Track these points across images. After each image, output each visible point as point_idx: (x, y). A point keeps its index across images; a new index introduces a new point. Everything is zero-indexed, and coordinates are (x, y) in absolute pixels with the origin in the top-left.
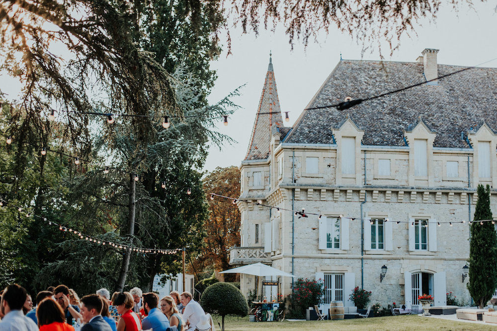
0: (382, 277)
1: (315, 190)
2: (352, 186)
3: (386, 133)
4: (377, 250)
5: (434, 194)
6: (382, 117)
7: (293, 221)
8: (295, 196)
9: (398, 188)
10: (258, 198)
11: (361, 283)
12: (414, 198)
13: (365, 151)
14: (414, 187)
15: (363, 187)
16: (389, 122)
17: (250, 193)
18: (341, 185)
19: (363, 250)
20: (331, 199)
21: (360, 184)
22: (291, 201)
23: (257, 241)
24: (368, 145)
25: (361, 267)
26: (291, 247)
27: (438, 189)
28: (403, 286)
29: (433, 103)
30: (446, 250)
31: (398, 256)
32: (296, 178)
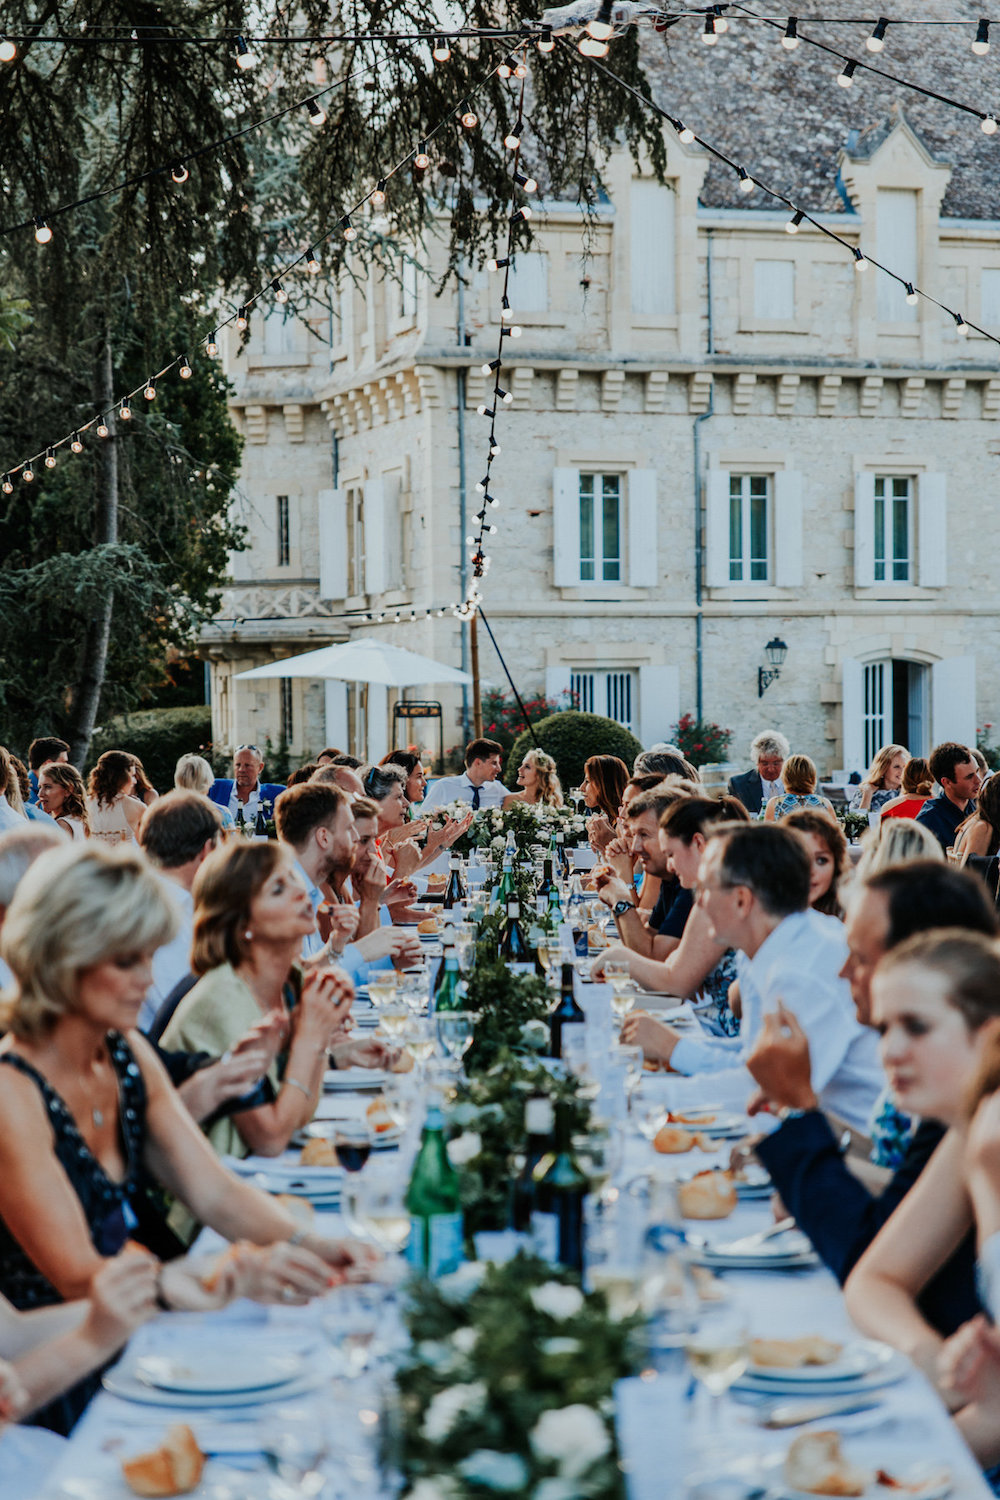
0: (763, 680)
1: (538, 373)
2: (668, 357)
3: (776, 163)
4: (747, 586)
5: (938, 385)
6: (753, 104)
7: (462, 486)
8: (471, 393)
9: (824, 364)
10: (289, 400)
11: (694, 701)
12: (874, 402)
13: (709, 230)
14: (876, 361)
15: (707, 362)
16: (780, 122)
17: (255, 379)
18: (628, 354)
19: (700, 587)
20: (592, 404)
21: (691, 351)
22: (455, 413)
23: (284, 557)
24: (719, 206)
25: (694, 644)
26: (458, 578)
27: (954, 368)
28: (832, 707)
29: (918, 53)
30: (974, 583)
31: (818, 607)
32: (472, 330)
